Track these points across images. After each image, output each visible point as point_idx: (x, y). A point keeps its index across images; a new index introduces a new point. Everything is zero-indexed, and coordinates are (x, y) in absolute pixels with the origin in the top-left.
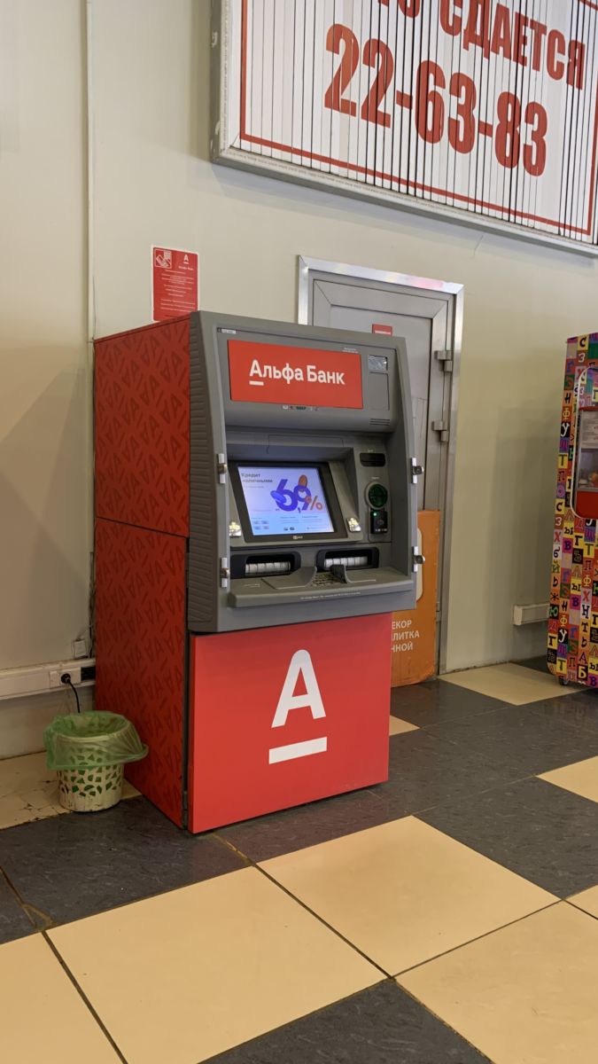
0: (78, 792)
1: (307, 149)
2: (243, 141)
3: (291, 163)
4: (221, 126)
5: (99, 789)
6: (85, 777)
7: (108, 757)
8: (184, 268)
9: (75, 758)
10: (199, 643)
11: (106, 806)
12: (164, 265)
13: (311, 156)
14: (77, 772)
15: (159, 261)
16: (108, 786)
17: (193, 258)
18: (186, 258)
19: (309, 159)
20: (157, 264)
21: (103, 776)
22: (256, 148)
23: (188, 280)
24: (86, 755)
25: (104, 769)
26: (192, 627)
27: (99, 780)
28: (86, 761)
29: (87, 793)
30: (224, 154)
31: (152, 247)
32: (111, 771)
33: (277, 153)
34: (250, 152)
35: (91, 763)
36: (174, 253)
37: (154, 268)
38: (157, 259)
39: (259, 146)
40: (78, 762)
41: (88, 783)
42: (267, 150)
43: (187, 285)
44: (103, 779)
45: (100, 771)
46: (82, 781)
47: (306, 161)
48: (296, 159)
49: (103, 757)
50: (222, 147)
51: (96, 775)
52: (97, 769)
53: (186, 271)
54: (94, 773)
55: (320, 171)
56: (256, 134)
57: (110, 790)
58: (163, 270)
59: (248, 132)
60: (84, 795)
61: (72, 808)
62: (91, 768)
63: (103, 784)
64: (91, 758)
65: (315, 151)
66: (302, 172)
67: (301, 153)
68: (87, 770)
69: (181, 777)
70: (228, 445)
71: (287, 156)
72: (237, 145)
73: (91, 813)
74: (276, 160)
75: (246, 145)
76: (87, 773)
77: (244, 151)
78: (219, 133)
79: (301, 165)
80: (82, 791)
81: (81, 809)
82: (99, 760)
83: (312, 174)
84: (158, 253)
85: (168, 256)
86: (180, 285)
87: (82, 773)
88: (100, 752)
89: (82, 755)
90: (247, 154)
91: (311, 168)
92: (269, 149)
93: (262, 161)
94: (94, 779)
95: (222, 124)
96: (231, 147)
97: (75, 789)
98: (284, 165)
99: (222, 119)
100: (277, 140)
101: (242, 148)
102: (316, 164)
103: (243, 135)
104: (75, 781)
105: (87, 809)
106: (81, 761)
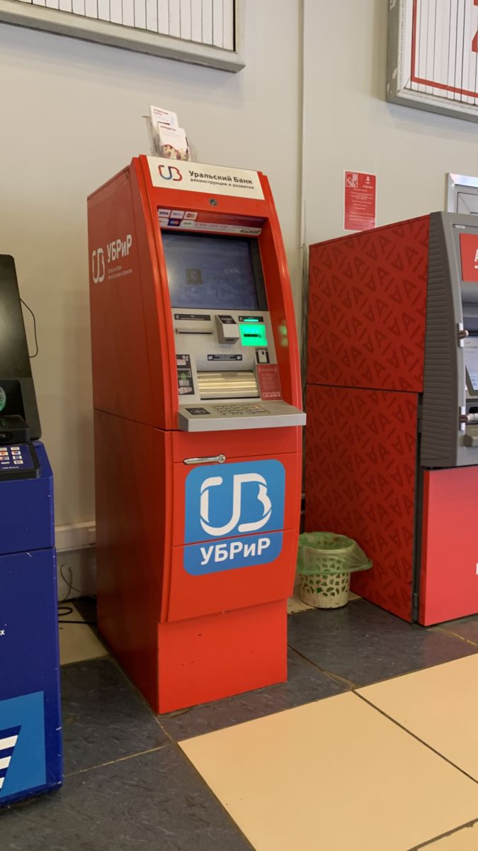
0: (321, 593)
1: (458, 86)
2: (413, 83)
3: (446, 98)
4: (398, 71)
5: (338, 591)
6: (328, 581)
7: (344, 567)
8: (366, 187)
9: (321, 566)
10: (433, 476)
11: (341, 605)
12: (352, 185)
13: (461, 92)
14: (321, 577)
15: (349, 182)
16: (343, 589)
17: (373, 178)
18: (368, 179)
19: (460, 95)
20: (348, 184)
21: (340, 580)
22: (422, 87)
23: (369, 196)
24: (329, 563)
25: (341, 575)
26: (423, 463)
27: (337, 583)
28: (329, 568)
29: (329, 594)
30: (400, 95)
31: (345, 171)
32: (345, 577)
33: (437, 91)
34: (418, 91)
35: (333, 570)
36: (360, 175)
37: (346, 188)
38: (348, 180)
39: (424, 86)
40: (323, 569)
41: (329, 586)
42: (429, 89)
43: (368, 200)
44: (340, 583)
45: (338, 577)
46: (325, 584)
47: (458, 96)
48: (451, 95)
49: (341, 566)
50: (398, 89)
51: (336, 580)
52: (336, 575)
53: (368, 189)
54: (334, 577)
55: (467, 103)
56: (422, 77)
57: (344, 592)
58: (352, 188)
59: (416, 76)
60: (325, 595)
61: (317, 605)
62: (332, 575)
63: (340, 587)
64: (333, 566)
65: (465, 88)
66: (455, 105)
67: (454, 90)
68: (329, 576)
69: (411, 582)
70: (464, 318)
71: (444, 93)
72: (408, 86)
73: (331, 609)
74: (436, 97)
75: (415, 85)
76: (330, 578)
77: (413, 90)
78: (396, 77)
79: (454, 100)
80: (325, 592)
81: (323, 606)
82: (338, 568)
83: (461, 107)
84: (349, 175)
85: (355, 178)
86: (364, 201)
87: (325, 577)
88: (339, 562)
89: (326, 563)
90: (415, 93)
91: (461, 102)
92: (431, 88)
93: (426, 98)
94: (334, 582)
95: (399, 70)
96: (405, 88)
97: (319, 590)
98: (441, 100)
99: (399, 66)
100: (437, 81)
101: (413, 88)
102: (465, 98)
103: (413, 78)
104: (320, 584)
105: (328, 606)
106: (325, 569)
